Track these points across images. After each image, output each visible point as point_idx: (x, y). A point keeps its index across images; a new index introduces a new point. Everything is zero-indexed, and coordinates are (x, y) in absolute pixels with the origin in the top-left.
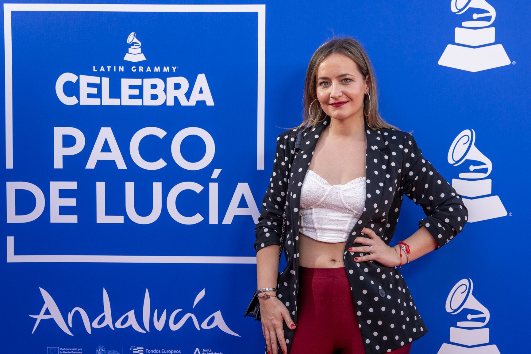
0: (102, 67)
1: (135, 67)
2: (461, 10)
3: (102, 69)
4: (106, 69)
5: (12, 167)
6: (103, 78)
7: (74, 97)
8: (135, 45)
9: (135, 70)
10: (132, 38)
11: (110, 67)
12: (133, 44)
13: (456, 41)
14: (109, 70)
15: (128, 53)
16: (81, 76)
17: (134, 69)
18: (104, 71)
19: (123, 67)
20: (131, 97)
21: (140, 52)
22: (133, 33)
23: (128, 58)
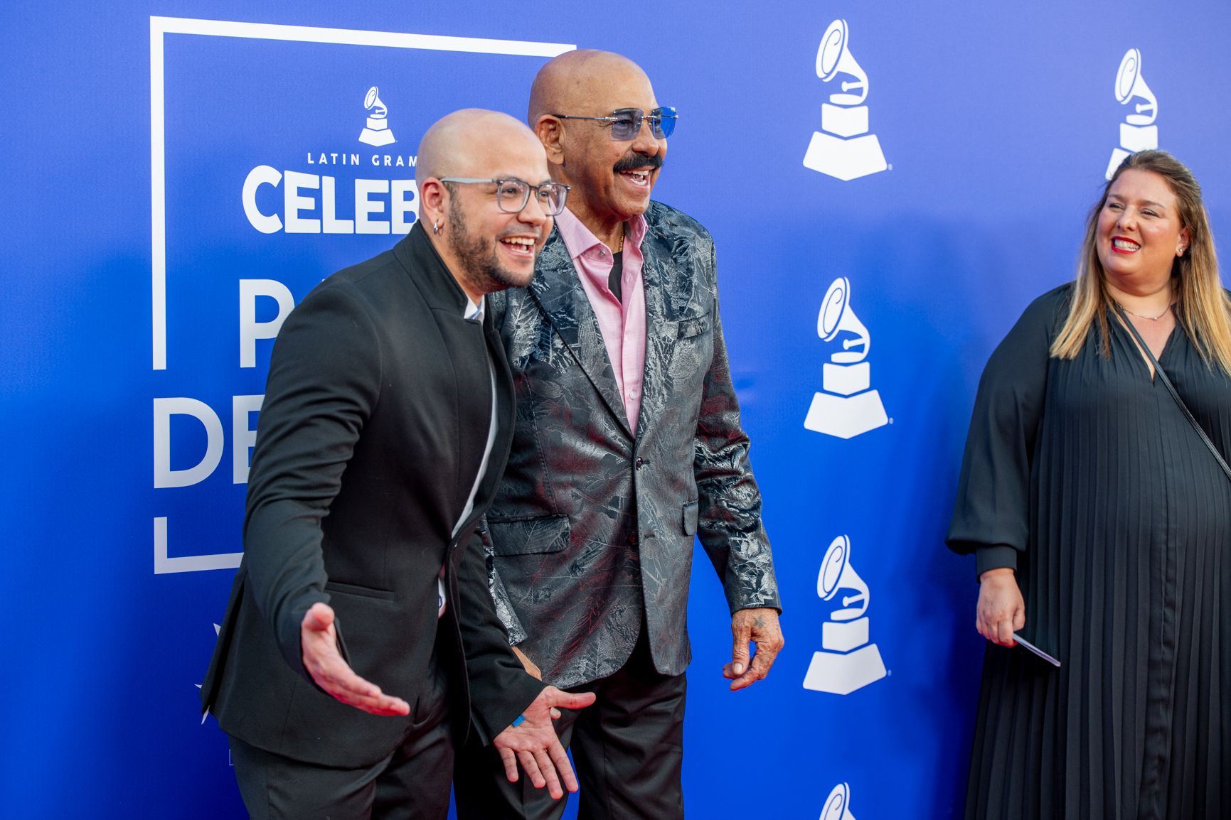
0: (323, 155)
1: (377, 156)
2: (828, 75)
3: (323, 159)
4: (329, 159)
5: (164, 367)
6: (324, 178)
7: (276, 215)
8: (377, 111)
9: (378, 162)
10: (372, 98)
11: (336, 155)
12: (373, 110)
13: (825, 127)
14: (334, 163)
15: (367, 128)
16: (286, 172)
17: (376, 160)
18: (326, 163)
19: (358, 156)
20: (373, 217)
21: (386, 127)
22: (374, 88)
23: (366, 137)
